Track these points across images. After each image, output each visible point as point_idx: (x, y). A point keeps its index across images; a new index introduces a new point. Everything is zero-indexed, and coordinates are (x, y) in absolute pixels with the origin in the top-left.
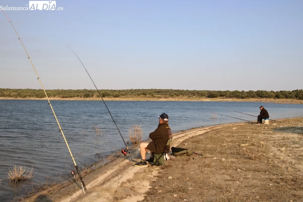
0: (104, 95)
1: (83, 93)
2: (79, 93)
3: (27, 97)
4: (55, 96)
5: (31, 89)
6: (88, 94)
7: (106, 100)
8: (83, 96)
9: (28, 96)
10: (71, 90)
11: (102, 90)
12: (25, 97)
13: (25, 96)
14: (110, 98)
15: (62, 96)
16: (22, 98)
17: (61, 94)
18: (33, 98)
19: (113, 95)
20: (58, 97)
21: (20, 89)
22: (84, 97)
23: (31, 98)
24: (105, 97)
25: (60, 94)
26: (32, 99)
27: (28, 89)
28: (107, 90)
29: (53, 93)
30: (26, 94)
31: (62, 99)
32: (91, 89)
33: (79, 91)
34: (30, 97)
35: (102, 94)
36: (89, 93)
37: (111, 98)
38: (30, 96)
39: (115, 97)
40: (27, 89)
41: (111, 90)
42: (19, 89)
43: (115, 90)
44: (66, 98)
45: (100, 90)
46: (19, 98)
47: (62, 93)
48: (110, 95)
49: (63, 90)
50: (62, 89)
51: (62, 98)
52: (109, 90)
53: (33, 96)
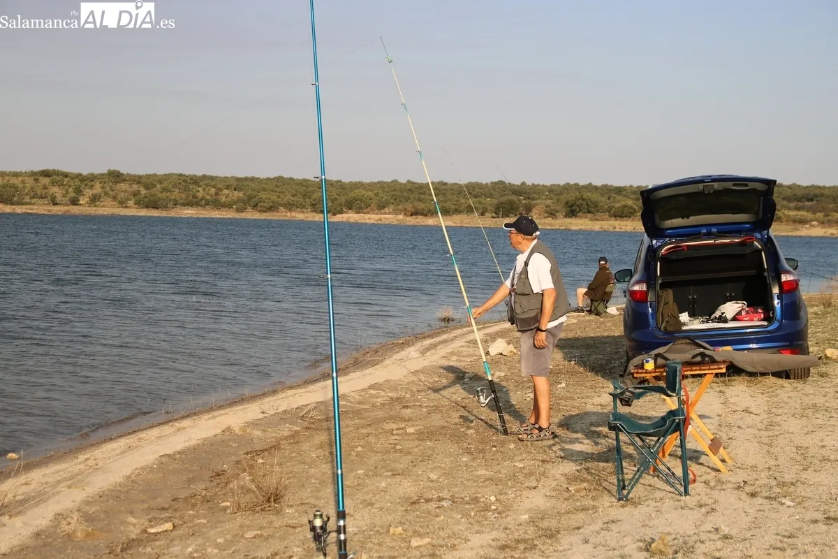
0: (574, 208)
1: (491, 196)
2: (476, 197)
3: (282, 208)
4: (384, 207)
5: (291, 179)
6: (511, 203)
7: (580, 227)
8: (489, 208)
9: (284, 205)
10: (445, 184)
11: (567, 188)
12: (271, 209)
13: (271, 207)
14: (598, 220)
15: (409, 207)
16: (260, 211)
17: (407, 199)
18: (303, 212)
19: (609, 210)
20: (396, 212)
21: (253, 179)
22: (496, 213)
23: (293, 214)
24: (580, 214)
25: (401, 201)
26: (299, 216)
27: (279, 179)
28: (590, 188)
29: (376, 194)
30: (274, 198)
31: (412, 221)
32: (523, 184)
33: (474, 188)
34: (290, 210)
35: (567, 203)
36: (514, 198)
37: (602, 220)
38: (290, 206)
39: (615, 216)
40: (275, 178)
41: (605, 186)
42: (246, 179)
43: (621, 187)
44: (426, 215)
45: (562, 184)
46: (250, 215)
47: (411, 196)
48: (596, 206)
49: (414, 183)
50: (409, 181)
51: (411, 215)
52: (596, 188)
53: (301, 207)
